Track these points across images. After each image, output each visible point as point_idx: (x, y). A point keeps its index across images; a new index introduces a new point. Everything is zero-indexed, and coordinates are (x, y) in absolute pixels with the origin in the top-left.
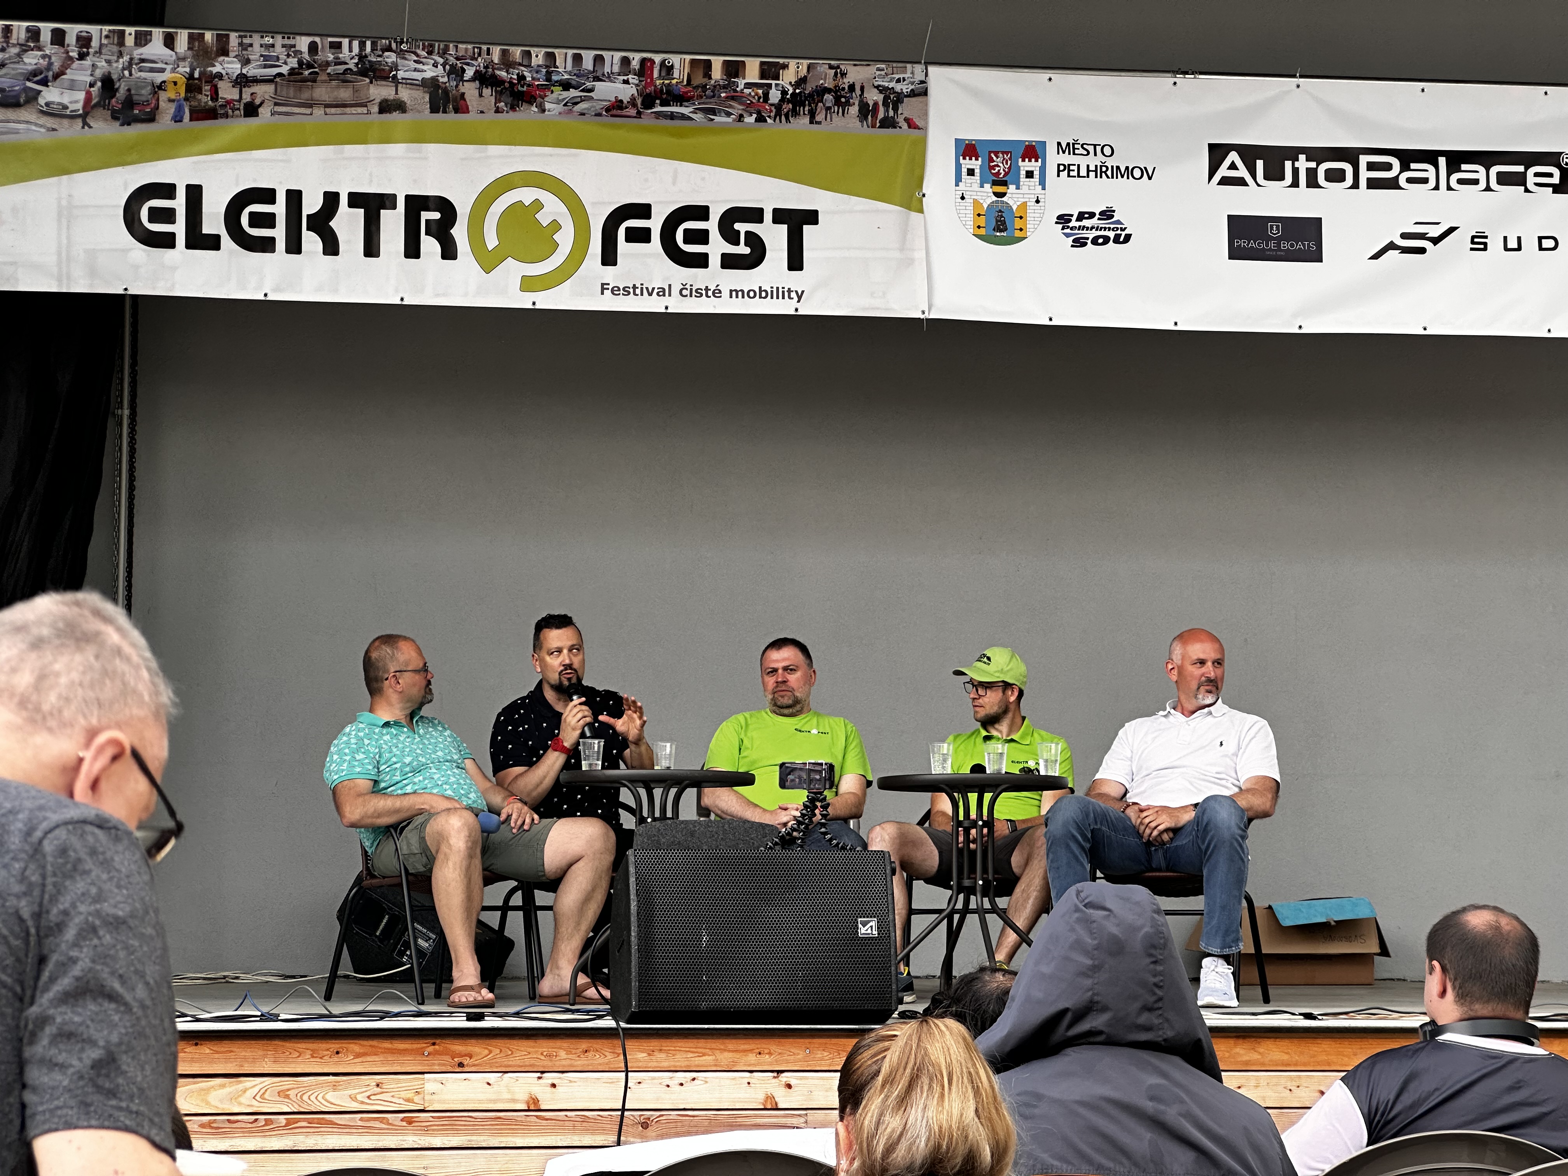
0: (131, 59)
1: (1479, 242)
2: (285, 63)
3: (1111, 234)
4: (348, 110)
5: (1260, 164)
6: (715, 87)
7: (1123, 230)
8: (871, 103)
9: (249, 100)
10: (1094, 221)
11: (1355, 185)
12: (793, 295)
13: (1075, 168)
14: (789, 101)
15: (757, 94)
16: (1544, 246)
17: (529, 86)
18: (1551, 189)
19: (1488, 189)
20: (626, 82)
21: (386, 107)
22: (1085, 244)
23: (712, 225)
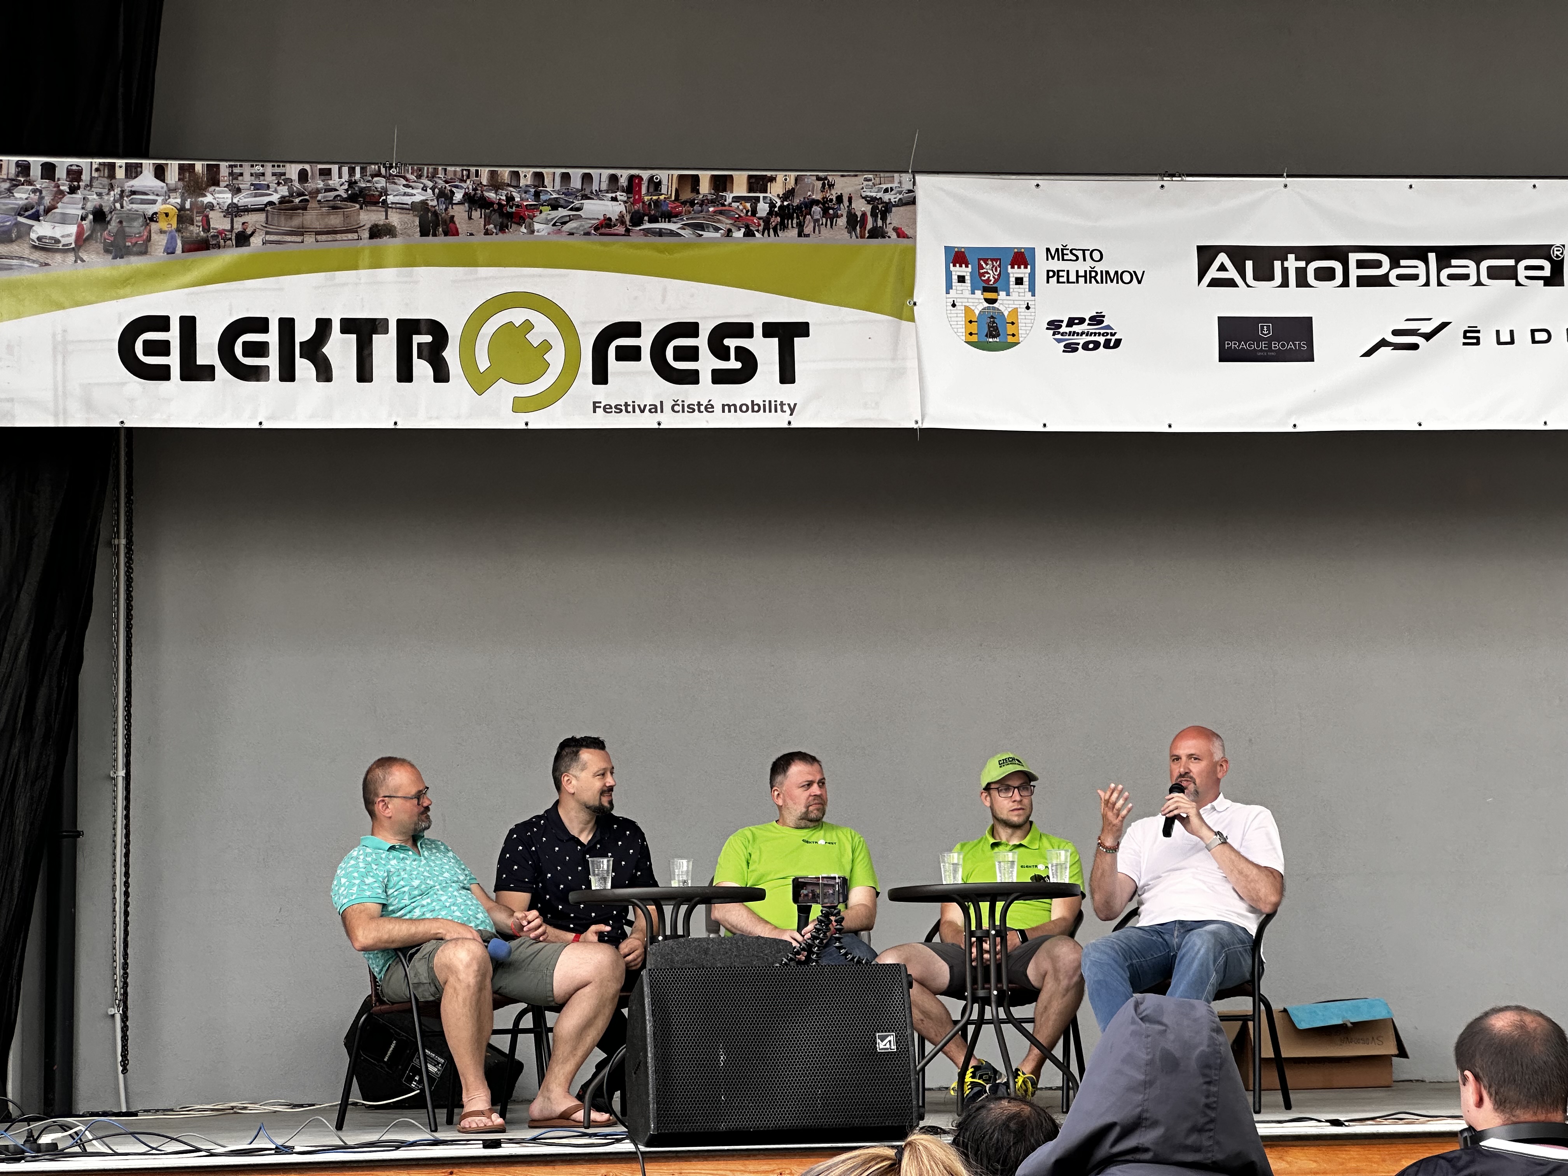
0: (122, 191)
1: (1471, 337)
2: (276, 191)
3: (1102, 340)
4: (338, 236)
5: (1249, 264)
6: (703, 201)
7: (1113, 335)
8: (859, 214)
9: (240, 229)
10: (1084, 327)
11: (1345, 283)
12: (786, 408)
13: (1064, 274)
14: (777, 215)
15: (745, 208)
16: (1537, 339)
17: (518, 206)
18: (1542, 282)
19: (1479, 283)
20: (614, 199)
21: (376, 232)
22: (1076, 350)
23: (701, 342)
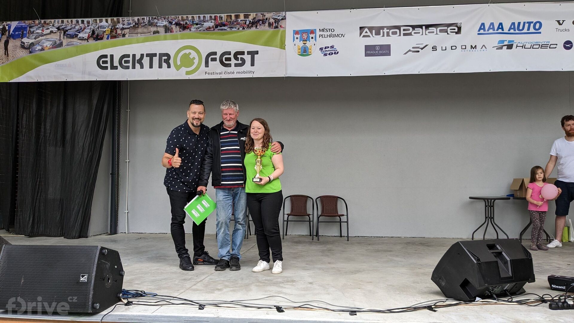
0: (99, 26)
1: (434, 48)
2: (132, 24)
3: (333, 52)
4: (146, 34)
5: (374, 31)
6: (233, 22)
7: (336, 51)
8: (271, 23)
9: (123, 33)
10: (329, 49)
11: (400, 35)
12: (252, 72)
13: (324, 35)
14: (251, 24)
15: (243, 23)
16: (452, 49)
17: (188, 25)
18: (455, 33)
19: (437, 34)
20: (212, 22)
21: (155, 33)
22: (327, 55)
23: (232, 56)
